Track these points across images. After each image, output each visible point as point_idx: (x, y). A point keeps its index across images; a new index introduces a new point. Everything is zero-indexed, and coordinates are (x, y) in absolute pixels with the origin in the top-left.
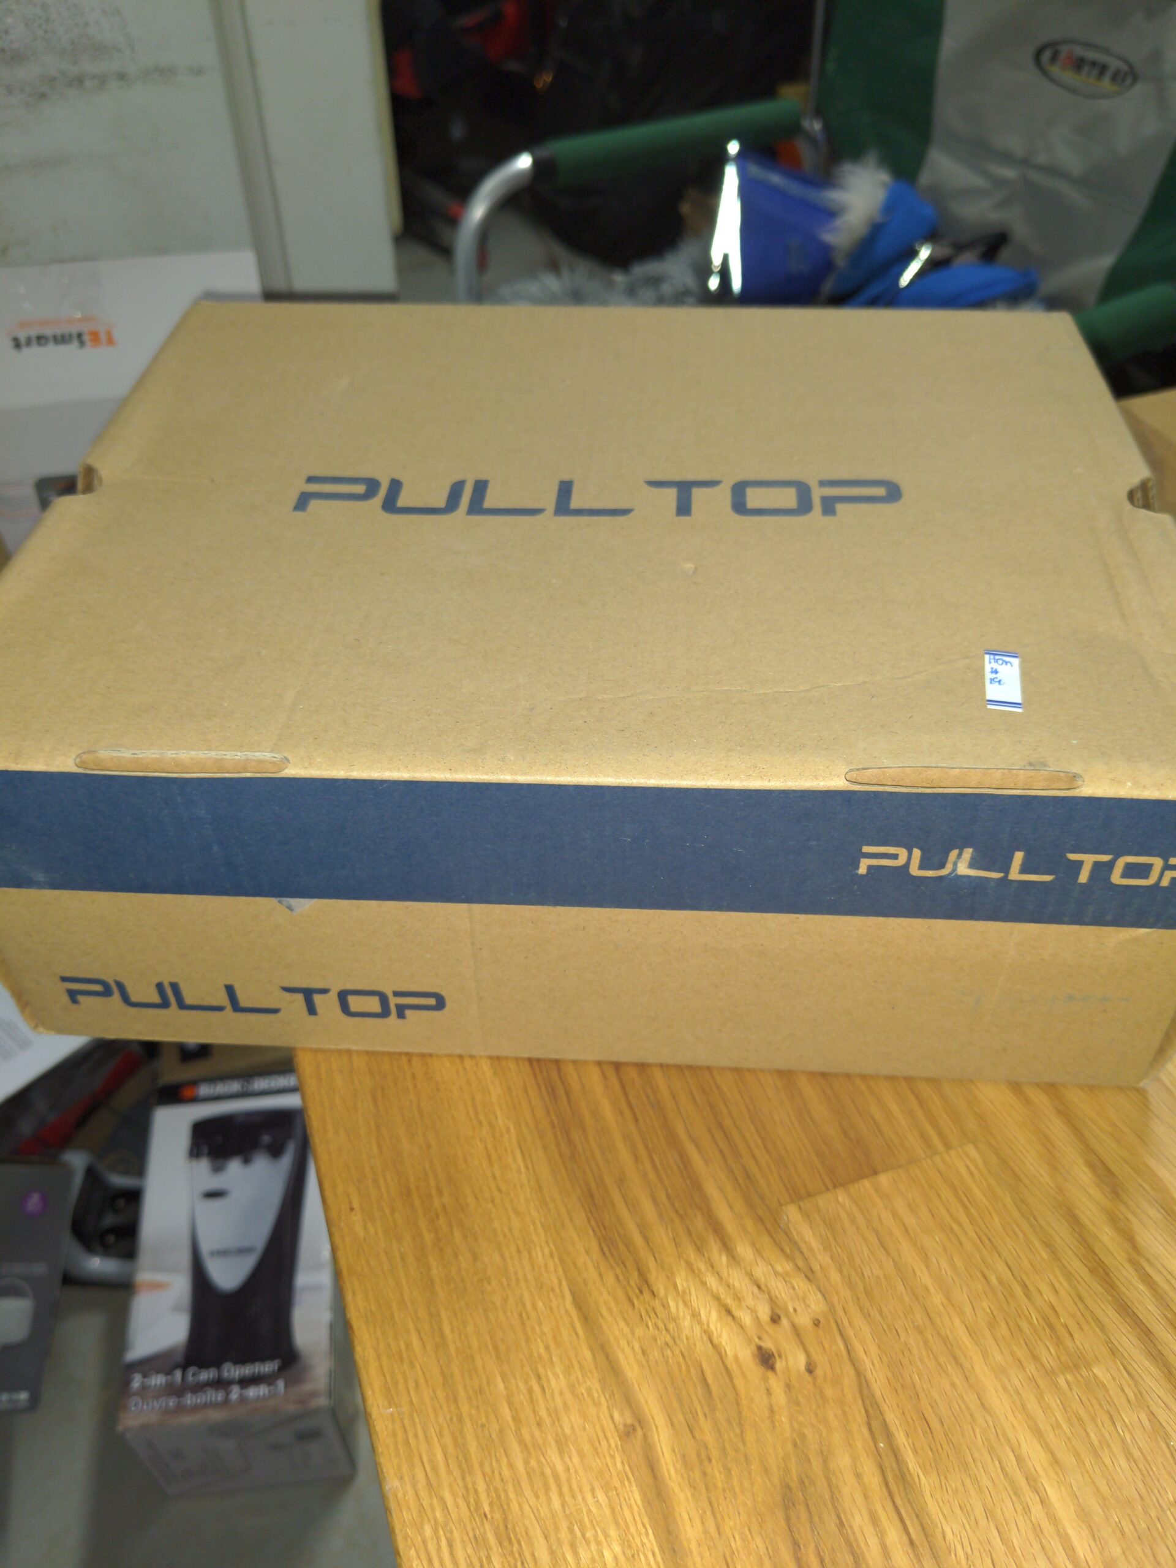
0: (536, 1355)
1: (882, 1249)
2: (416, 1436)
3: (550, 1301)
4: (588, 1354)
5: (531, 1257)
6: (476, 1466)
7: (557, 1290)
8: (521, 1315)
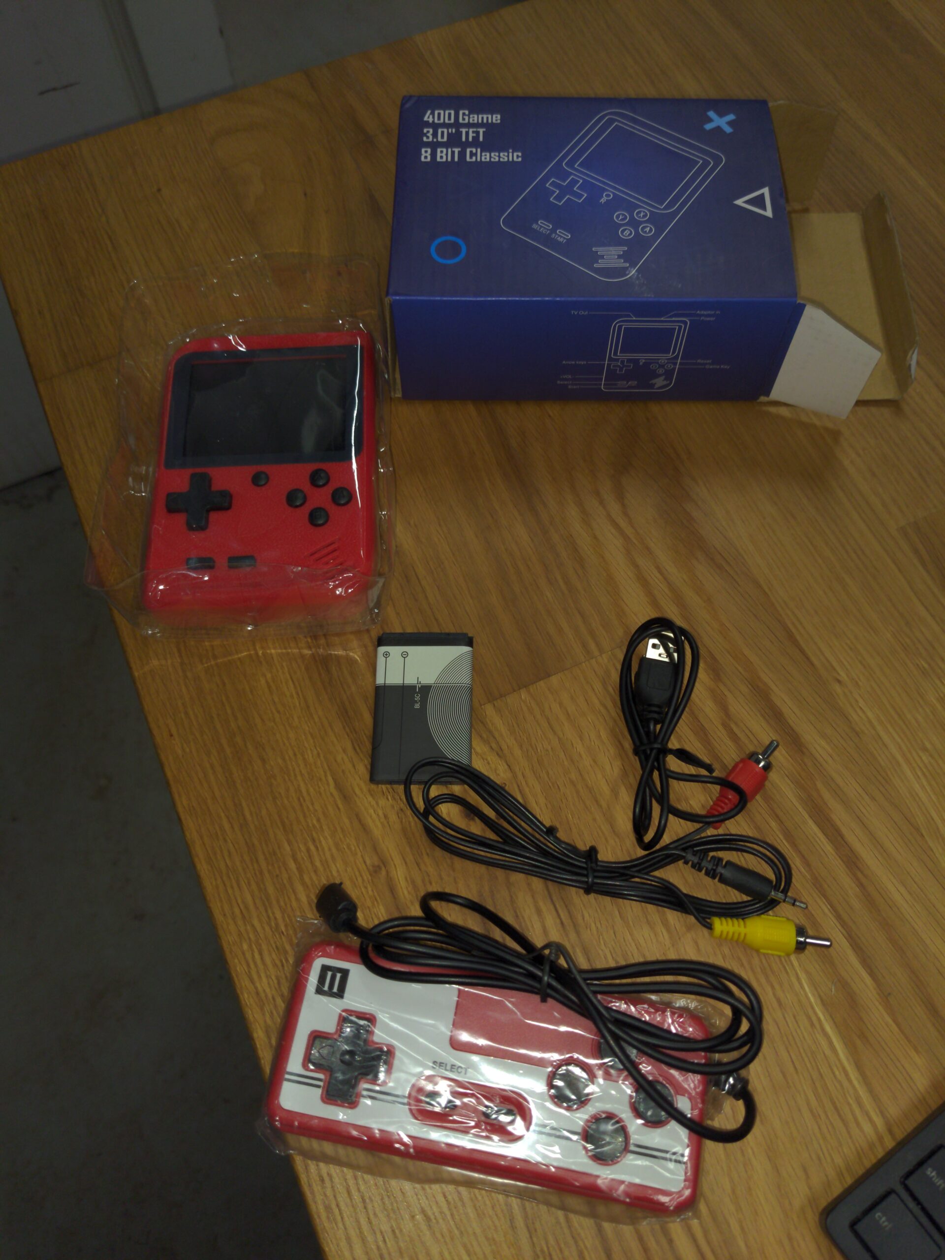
0: (311, 825)
1: (551, 731)
2: (232, 887)
3: (319, 788)
4: (346, 821)
5: (304, 759)
6: (274, 902)
7: (323, 778)
8: (299, 799)
